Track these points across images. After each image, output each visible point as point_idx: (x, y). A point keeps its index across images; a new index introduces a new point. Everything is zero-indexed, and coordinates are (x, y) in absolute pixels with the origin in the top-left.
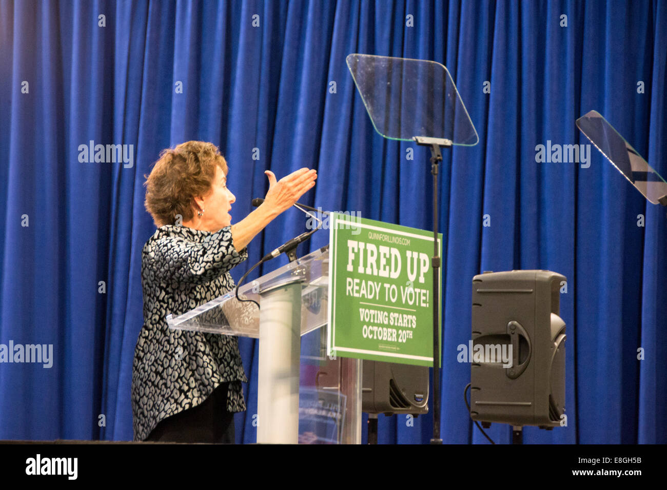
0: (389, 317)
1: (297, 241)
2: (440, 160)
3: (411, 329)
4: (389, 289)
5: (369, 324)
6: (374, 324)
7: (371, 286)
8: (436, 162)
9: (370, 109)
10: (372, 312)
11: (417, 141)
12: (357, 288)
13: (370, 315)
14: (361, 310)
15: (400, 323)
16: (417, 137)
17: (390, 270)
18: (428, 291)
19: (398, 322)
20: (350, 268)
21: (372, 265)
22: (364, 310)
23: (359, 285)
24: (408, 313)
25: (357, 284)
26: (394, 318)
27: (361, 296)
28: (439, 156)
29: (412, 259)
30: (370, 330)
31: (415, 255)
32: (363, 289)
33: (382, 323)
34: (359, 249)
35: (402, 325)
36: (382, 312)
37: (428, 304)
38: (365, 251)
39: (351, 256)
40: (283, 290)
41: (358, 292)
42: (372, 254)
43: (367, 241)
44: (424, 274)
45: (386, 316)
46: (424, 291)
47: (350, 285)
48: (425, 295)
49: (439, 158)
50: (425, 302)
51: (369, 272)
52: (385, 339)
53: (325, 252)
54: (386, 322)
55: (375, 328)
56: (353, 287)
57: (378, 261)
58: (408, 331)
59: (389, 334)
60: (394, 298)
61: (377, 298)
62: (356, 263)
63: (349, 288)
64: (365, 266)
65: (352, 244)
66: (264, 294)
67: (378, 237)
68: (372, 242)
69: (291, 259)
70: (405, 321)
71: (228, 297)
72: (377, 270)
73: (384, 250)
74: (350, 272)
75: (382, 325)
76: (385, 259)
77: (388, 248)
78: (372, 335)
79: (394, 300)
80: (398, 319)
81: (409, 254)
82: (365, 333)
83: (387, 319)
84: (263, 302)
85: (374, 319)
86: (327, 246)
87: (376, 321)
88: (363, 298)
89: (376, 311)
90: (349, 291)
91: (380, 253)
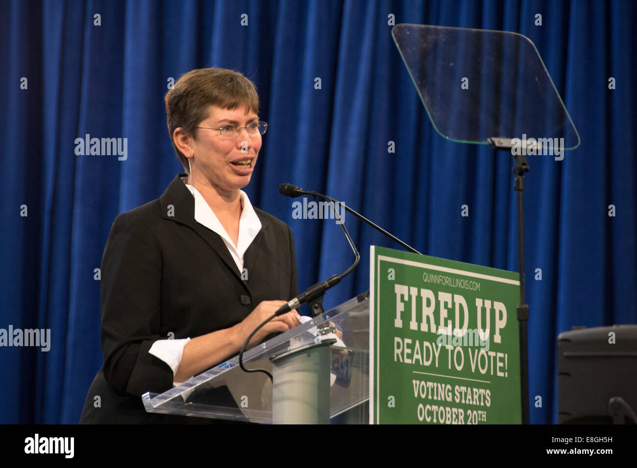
0: (453, 392)
1: (324, 287)
2: (526, 170)
3: (484, 408)
4: (453, 352)
5: (426, 402)
6: (433, 402)
7: (427, 347)
8: (521, 174)
9: (426, 100)
10: (430, 384)
11: (493, 143)
12: (409, 351)
13: (428, 389)
14: (414, 382)
15: (469, 400)
16: (493, 139)
17: (454, 327)
18: (506, 355)
19: (465, 399)
20: (398, 323)
21: (428, 318)
22: (418, 382)
23: (411, 346)
24: (479, 386)
25: (409, 346)
26: (461, 393)
27: (414, 363)
28: (524, 164)
29: (484, 310)
30: (428, 409)
31: (488, 303)
32: (417, 353)
33: (443, 399)
34: (410, 297)
35: (471, 403)
36: (443, 386)
37: (506, 373)
38: (419, 298)
39: (400, 307)
40: (305, 355)
41: (410, 356)
42: (429, 304)
43: (421, 285)
44: (500, 329)
45: (449, 390)
46: (500, 355)
47: (398, 347)
48: (502, 360)
49: (524, 167)
50: (502, 369)
51: (424, 328)
52: (448, 423)
53: (364, 301)
54: (449, 399)
55: (435, 408)
56: (402, 350)
57: (437, 313)
58: (480, 412)
59: (454, 416)
60: (459, 364)
61: (437, 366)
62: (406, 316)
63: (397, 351)
64: (419, 320)
65: (401, 290)
66: (279, 362)
67: (436, 280)
68: (428, 286)
69: (316, 311)
70: (476, 397)
71: (227, 367)
72: (435, 326)
73: (444, 297)
74: (398, 329)
75: (445, 404)
76: (446, 311)
77: (450, 295)
78: (430, 417)
79: (459, 368)
80: (466, 394)
81: (479, 302)
82: (421, 416)
83: (450, 394)
84: (276, 372)
85: (433, 395)
86: (366, 293)
87: (435, 398)
88: (417, 365)
89: (435, 384)
90: (398, 354)
91: (439, 301)
